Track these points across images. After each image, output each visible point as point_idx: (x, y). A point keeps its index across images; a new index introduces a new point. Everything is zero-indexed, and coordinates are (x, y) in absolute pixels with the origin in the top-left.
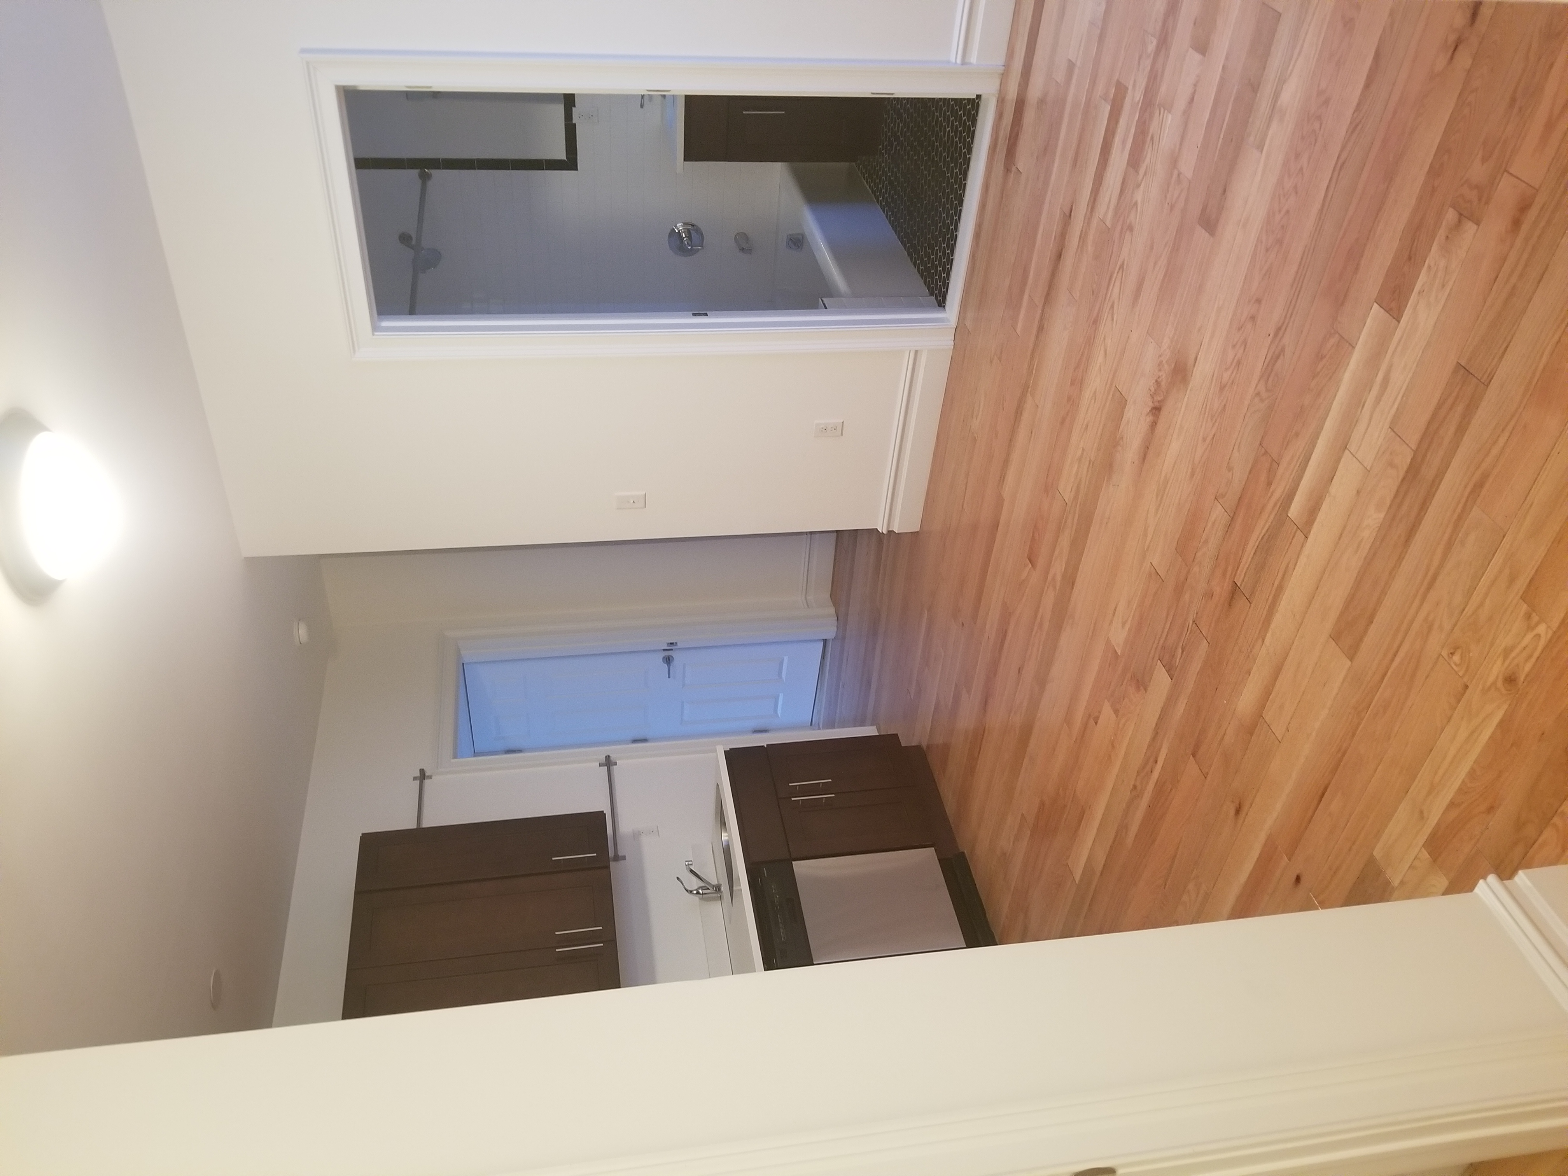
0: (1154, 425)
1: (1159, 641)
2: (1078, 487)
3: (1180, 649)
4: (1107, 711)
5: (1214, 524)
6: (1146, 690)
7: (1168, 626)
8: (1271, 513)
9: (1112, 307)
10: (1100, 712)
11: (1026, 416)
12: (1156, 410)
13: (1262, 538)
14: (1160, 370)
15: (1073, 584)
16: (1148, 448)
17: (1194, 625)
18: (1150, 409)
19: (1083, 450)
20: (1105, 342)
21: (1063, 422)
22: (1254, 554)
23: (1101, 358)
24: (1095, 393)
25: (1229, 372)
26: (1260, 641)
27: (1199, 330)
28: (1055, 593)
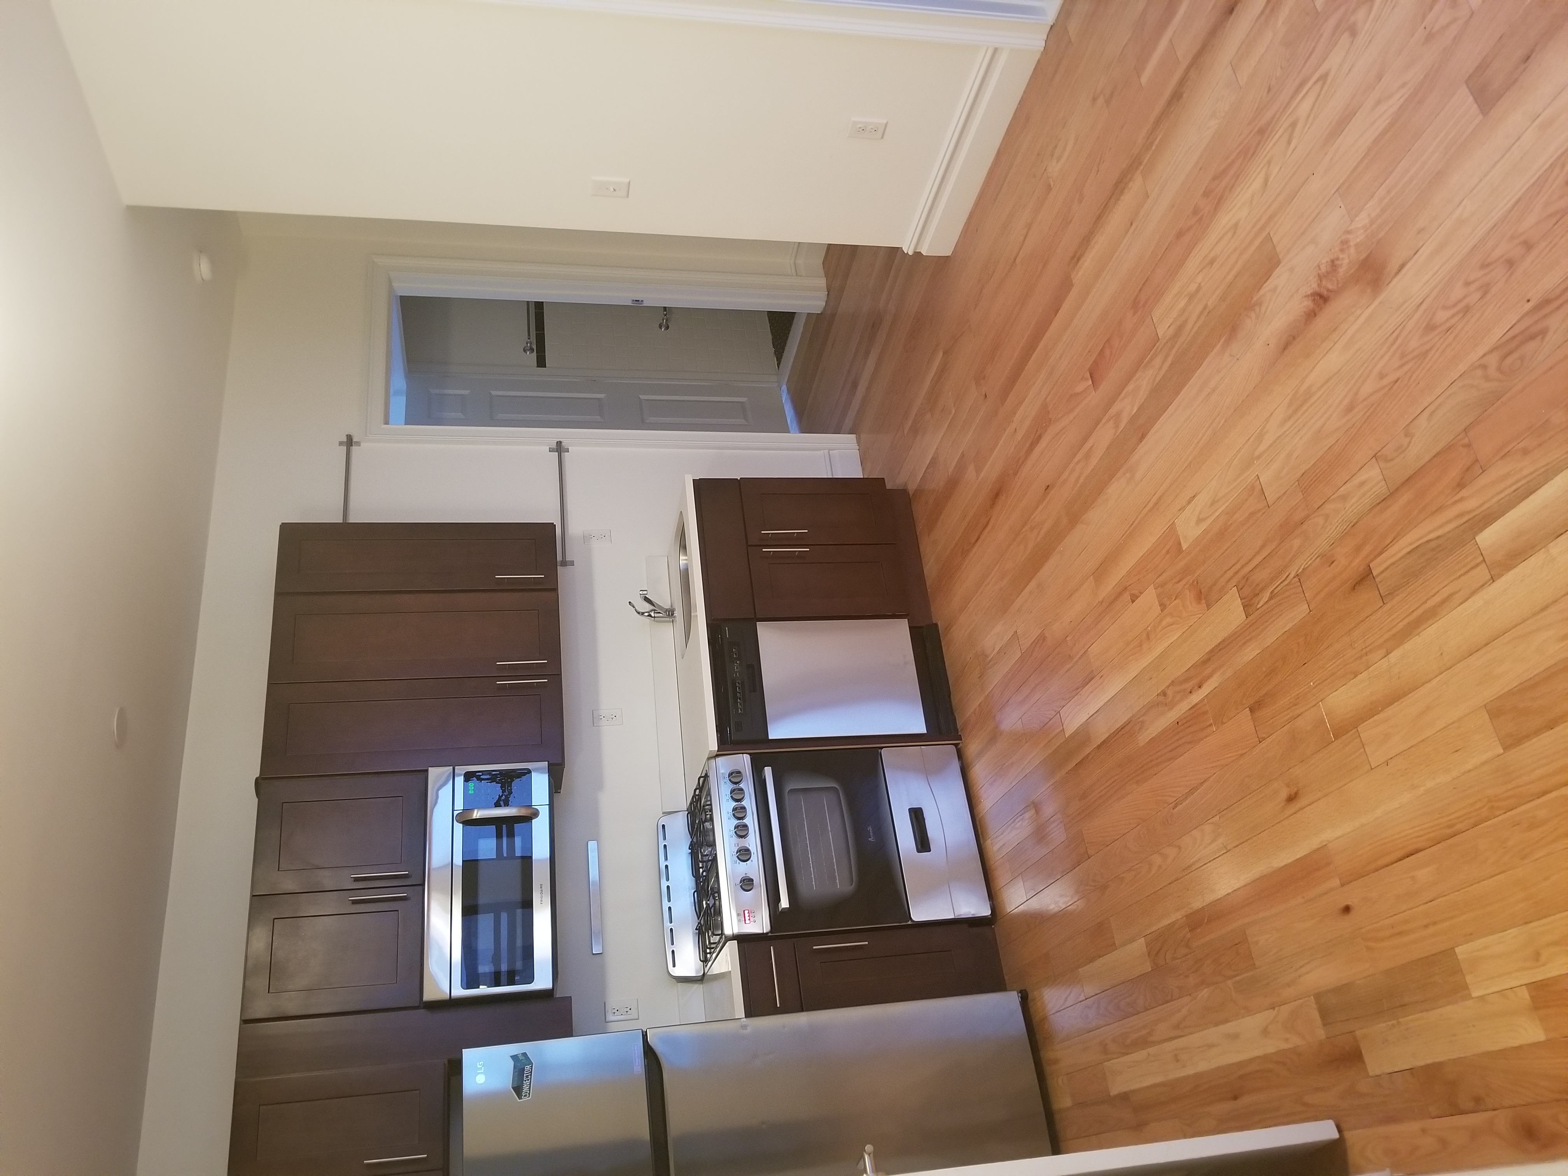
0: (1311, 315)
1: (1242, 567)
2: (1181, 328)
3: (1268, 594)
4: (1149, 596)
5: (1362, 484)
6: (1209, 606)
7: (1259, 558)
8: (1449, 521)
9: (1294, 125)
10: (1141, 593)
11: (1128, 199)
12: (1321, 299)
13: (1428, 542)
14: (1342, 250)
15: (1143, 437)
16: (1294, 338)
17: (1296, 579)
18: (1311, 291)
19: (1199, 288)
20: (1269, 166)
21: (1180, 235)
22: (1409, 553)
23: (1257, 184)
24: (1236, 225)
25: (1449, 313)
26: (1382, 652)
27: (1420, 231)
28: (1116, 432)
